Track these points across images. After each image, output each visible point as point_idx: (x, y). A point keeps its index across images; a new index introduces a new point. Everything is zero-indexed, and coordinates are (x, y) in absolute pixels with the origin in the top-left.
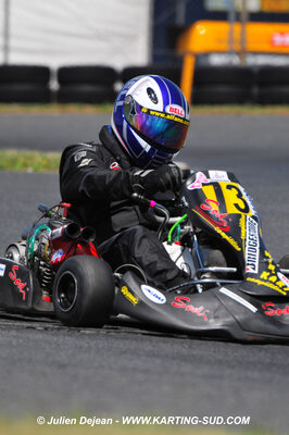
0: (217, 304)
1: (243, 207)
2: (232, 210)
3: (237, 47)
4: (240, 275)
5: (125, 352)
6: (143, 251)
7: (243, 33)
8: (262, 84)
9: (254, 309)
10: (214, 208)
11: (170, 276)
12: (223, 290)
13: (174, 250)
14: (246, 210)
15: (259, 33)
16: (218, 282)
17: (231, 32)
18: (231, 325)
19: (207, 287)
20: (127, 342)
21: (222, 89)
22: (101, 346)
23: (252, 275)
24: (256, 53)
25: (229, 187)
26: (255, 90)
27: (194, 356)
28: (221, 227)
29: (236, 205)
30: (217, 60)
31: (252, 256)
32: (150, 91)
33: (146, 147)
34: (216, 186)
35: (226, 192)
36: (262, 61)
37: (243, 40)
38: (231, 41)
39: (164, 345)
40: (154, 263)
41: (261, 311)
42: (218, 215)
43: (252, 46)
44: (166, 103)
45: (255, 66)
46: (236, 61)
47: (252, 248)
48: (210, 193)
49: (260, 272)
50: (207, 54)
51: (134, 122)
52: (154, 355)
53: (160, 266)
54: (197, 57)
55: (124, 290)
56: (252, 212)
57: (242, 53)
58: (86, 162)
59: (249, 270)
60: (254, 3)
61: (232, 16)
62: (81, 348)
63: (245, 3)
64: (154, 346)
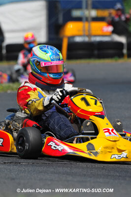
3: (87, 33)
5: (41, 172)
7: (89, 27)
8: (99, 49)
15: (96, 27)
17: (84, 26)
20: (42, 168)
21: (81, 52)
22: (30, 169)
24: (95, 36)
26: (96, 52)
30: (78, 39)
36: (98, 39)
37: (89, 30)
38: (84, 30)
39: (59, 168)
43: (94, 32)
45: (95, 41)
46: (86, 39)
50: (73, 37)
52: (54, 173)
54: (69, 38)
57: (89, 36)
60: (94, 13)
61: (84, 19)
62: (21, 171)
63: (89, 13)
64: (54, 169)
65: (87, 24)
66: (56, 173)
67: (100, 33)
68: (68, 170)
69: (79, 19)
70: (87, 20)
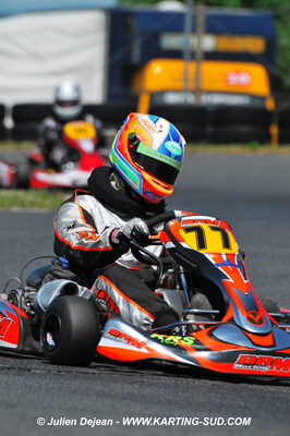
3: (191, 85)
5: (75, 392)
7: (198, 72)
8: (217, 123)
15: (213, 72)
17: (186, 71)
20: (78, 382)
22: (51, 385)
24: (211, 92)
26: (210, 129)
27: (144, 396)
30: (172, 99)
36: (217, 100)
37: (198, 79)
38: (186, 79)
39: (114, 385)
43: (206, 85)
45: (210, 105)
46: (191, 99)
50: (162, 93)
54: (153, 95)
57: (198, 91)
60: (209, 43)
61: (187, 55)
62: (31, 387)
63: (199, 43)
64: (104, 386)
65: (192, 67)
66: (108, 396)
67: (220, 86)
68: (134, 389)
69: (175, 55)
70: (193, 56)
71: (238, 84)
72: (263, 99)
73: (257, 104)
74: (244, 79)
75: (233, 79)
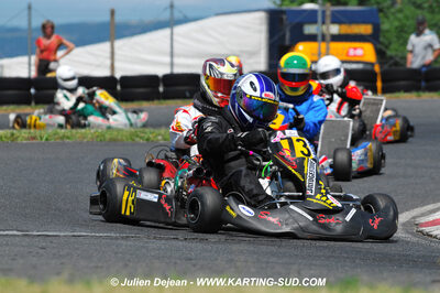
0: (287, 216)
1: (306, 152)
2: (299, 155)
4: (303, 198)
6: (245, 183)
9: (311, 219)
10: (288, 153)
11: (261, 198)
12: (292, 207)
13: (264, 182)
14: (309, 155)
16: (289, 201)
18: (296, 229)
19: (283, 204)
23: (310, 196)
25: (298, 140)
28: (292, 166)
29: (302, 152)
31: (311, 184)
32: (252, 83)
33: (250, 119)
34: (290, 139)
35: (296, 143)
40: (252, 190)
41: (316, 220)
42: (290, 158)
44: (262, 91)
47: (311, 179)
48: (285, 144)
49: (316, 194)
51: (242, 104)
53: (255, 192)
55: (228, 208)
56: (313, 156)
58: (209, 129)
59: (309, 193)
60: (335, 29)
61: (320, 38)
63: (328, 29)
65: (323, 45)
69: (312, 38)
70: (324, 39)
71: (355, 56)
72: (372, 64)
73: (369, 67)
74: (359, 52)
75: (352, 52)
